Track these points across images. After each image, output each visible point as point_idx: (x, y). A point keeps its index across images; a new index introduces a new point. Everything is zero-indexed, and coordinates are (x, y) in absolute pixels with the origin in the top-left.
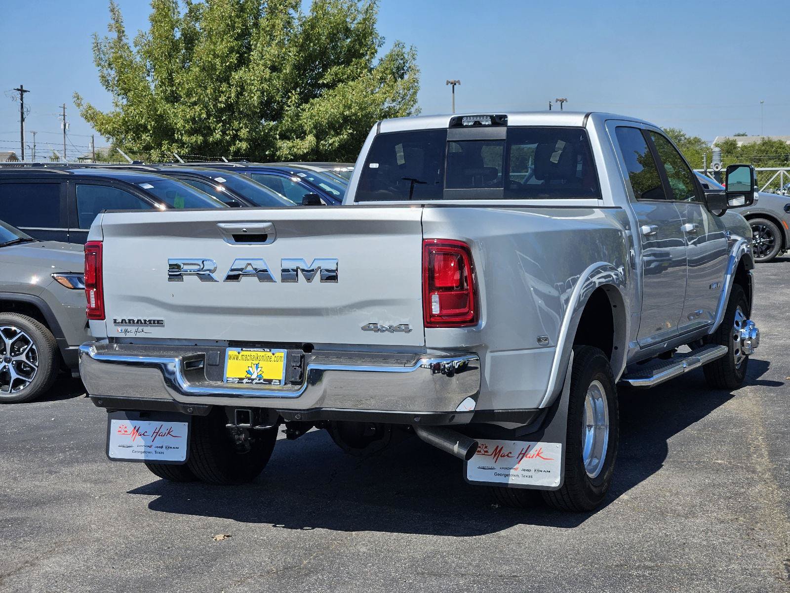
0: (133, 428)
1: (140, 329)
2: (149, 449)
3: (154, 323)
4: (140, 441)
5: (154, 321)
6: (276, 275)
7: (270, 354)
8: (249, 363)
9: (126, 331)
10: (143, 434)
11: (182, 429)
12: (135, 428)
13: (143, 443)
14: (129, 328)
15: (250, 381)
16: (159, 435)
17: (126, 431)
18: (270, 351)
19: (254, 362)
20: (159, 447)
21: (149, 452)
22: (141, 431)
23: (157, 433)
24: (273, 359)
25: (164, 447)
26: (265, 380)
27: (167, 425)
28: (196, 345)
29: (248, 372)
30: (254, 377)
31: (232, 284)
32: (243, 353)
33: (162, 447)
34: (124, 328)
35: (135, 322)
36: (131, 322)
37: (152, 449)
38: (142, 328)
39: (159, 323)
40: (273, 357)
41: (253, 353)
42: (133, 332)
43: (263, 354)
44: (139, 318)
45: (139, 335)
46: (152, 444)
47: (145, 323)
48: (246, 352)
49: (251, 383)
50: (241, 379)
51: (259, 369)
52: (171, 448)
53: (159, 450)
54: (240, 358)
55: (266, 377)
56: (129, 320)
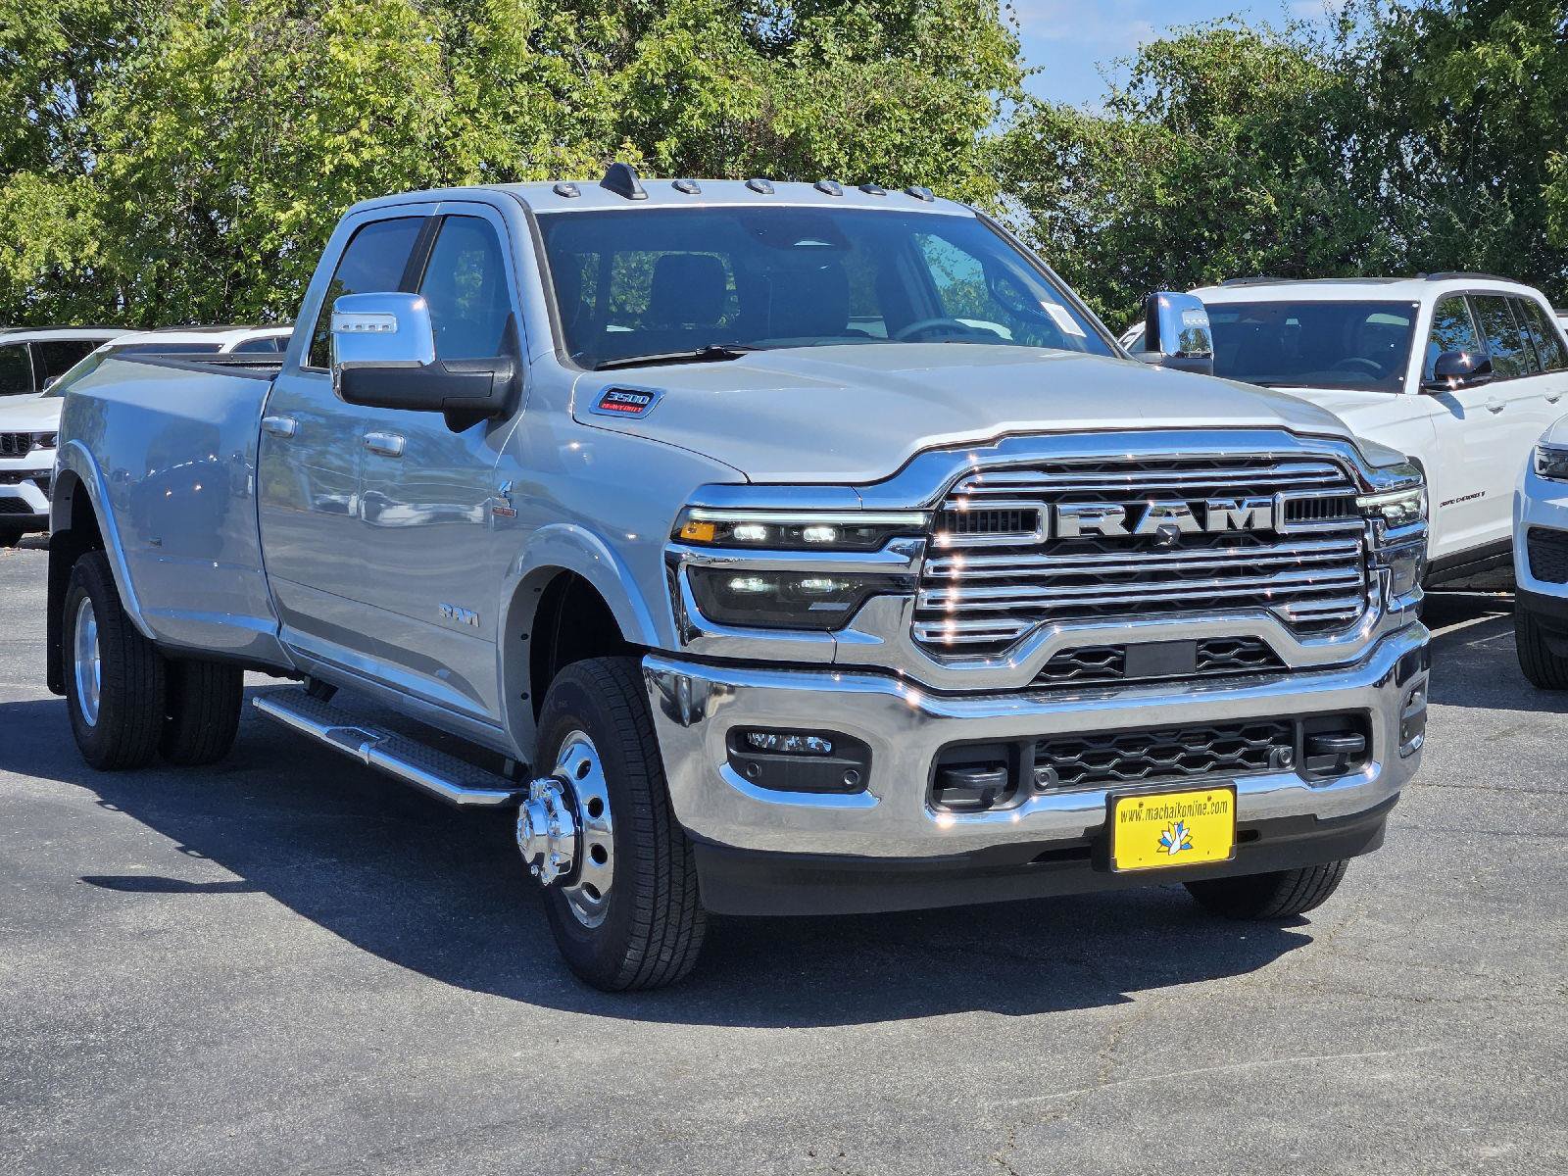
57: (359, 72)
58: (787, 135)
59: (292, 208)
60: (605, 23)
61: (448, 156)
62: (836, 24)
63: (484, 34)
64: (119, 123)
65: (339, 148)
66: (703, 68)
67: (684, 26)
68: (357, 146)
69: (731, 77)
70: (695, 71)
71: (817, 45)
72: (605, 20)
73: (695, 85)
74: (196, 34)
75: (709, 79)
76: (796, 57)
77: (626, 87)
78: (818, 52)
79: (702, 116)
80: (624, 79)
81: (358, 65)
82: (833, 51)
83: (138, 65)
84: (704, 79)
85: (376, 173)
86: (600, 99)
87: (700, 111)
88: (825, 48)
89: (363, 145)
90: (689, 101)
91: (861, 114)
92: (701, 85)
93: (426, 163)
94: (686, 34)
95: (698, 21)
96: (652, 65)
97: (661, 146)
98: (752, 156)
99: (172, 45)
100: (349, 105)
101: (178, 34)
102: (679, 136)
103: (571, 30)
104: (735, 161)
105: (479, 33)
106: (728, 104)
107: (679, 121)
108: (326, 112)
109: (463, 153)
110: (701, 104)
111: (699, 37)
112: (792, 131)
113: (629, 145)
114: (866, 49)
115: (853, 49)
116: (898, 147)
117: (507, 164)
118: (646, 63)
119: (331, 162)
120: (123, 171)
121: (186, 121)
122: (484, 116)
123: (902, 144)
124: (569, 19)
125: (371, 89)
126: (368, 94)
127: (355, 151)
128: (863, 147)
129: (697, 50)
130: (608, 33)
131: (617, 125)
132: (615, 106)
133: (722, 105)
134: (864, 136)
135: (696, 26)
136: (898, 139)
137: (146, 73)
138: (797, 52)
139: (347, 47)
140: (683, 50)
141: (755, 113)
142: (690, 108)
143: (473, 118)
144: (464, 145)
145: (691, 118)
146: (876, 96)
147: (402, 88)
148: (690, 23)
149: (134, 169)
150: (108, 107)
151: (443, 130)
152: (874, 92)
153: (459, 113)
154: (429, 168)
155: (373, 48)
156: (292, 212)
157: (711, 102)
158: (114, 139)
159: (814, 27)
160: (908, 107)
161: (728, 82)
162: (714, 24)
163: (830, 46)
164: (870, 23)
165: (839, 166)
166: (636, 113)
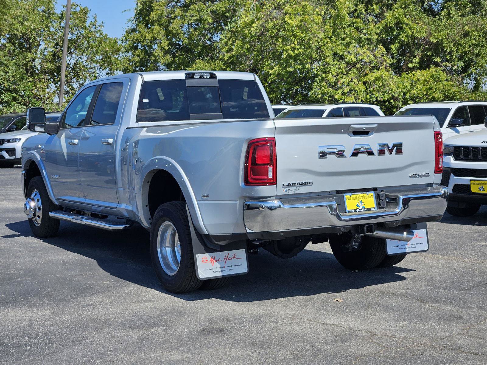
0: (211, 258)
1: (298, 188)
2: (223, 269)
3: (307, 184)
4: (217, 265)
5: (307, 183)
6: (376, 152)
7: (366, 195)
8: (357, 201)
9: (289, 190)
10: (218, 260)
11: (242, 253)
12: (212, 258)
13: (219, 266)
14: (291, 188)
15: (360, 210)
16: (228, 259)
17: (207, 260)
18: (366, 193)
19: (359, 200)
20: (230, 266)
21: (224, 271)
22: (217, 258)
23: (227, 258)
24: (368, 197)
25: (233, 266)
26: (367, 209)
27: (231, 253)
28: (318, 195)
29: (357, 206)
30: (361, 208)
31: (354, 158)
32: (352, 196)
33: (231, 266)
34: (287, 189)
35: (296, 184)
36: (294, 184)
37: (226, 268)
38: (299, 187)
39: (310, 183)
40: (368, 196)
41: (357, 196)
42: (293, 191)
43: (363, 195)
44: (299, 182)
45: (297, 192)
46: (225, 265)
47: (302, 184)
48: (354, 195)
49: (361, 211)
50: (356, 210)
51: (362, 203)
52: (237, 265)
53: (230, 268)
54: (351, 199)
55: (366, 207)
56: (293, 184)
57: (294, 26)
58: (435, 42)
59: (274, 69)
60: (375, 7)
61: (323, 51)
62: (456, 5)
63: (335, 13)
64: (226, 44)
65: (288, 50)
66: (406, 21)
67: (401, 7)
68: (294, 49)
69: (417, 23)
70: (404, 21)
71: (449, 12)
72: (375, 6)
73: (404, 26)
74: (249, 16)
75: (409, 24)
76: (442, 16)
77: (381, 28)
78: (449, 14)
79: (406, 36)
80: (381, 25)
81: (294, 24)
82: (454, 13)
83: (232, 26)
84: (407, 24)
85: (301, 57)
86: (372, 32)
87: (405, 35)
88: (451, 13)
89: (295, 49)
90: (403, 32)
91: (461, 34)
92: (407, 26)
93: (315, 54)
94: (401, 10)
95: (406, 5)
96: (389, 20)
97: (393, 47)
98: (424, 49)
99: (242, 20)
100: (291, 36)
101: (244, 16)
102: (399, 43)
103: (363, 10)
104: (418, 51)
105: (333, 12)
106: (415, 32)
107: (399, 38)
108: (284, 39)
109: (326, 51)
110: (406, 32)
111: (406, 11)
112: (437, 40)
113: (380, 46)
114: (465, 13)
115: (461, 12)
116: (474, 45)
117: (341, 54)
118: (388, 20)
119: (286, 54)
120: (227, 59)
121: (244, 43)
122: (334, 39)
123: (475, 44)
124: (363, 7)
125: (298, 31)
126: (297, 33)
127: (293, 51)
128: (461, 45)
129: (405, 15)
130: (376, 11)
131: (377, 40)
132: (377, 34)
133: (413, 33)
134: (462, 41)
135: (405, 7)
136: (474, 42)
137: (234, 29)
138: (442, 14)
139: (291, 18)
140: (400, 15)
141: (424, 34)
142: (402, 34)
143: (330, 39)
144: (327, 48)
145: (403, 37)
146: (467, 28)
147: (307, 31)
148: (403, 6)
149: (230, 58)
150: (224, 39)
151: (320, 43)
152: (466, 26)
153: (325, 38)
154: (315, 56)
155: (299, 18)
156: (274, 70)
157: (409, 32)
158: (225, 49)
159: (448, 6)
160: (478, 31)
161: (415, 25)
162: (411, 6)
163: (453, 12)
164: (467, 4)
165: (453, 51)
166: (384, 36)
